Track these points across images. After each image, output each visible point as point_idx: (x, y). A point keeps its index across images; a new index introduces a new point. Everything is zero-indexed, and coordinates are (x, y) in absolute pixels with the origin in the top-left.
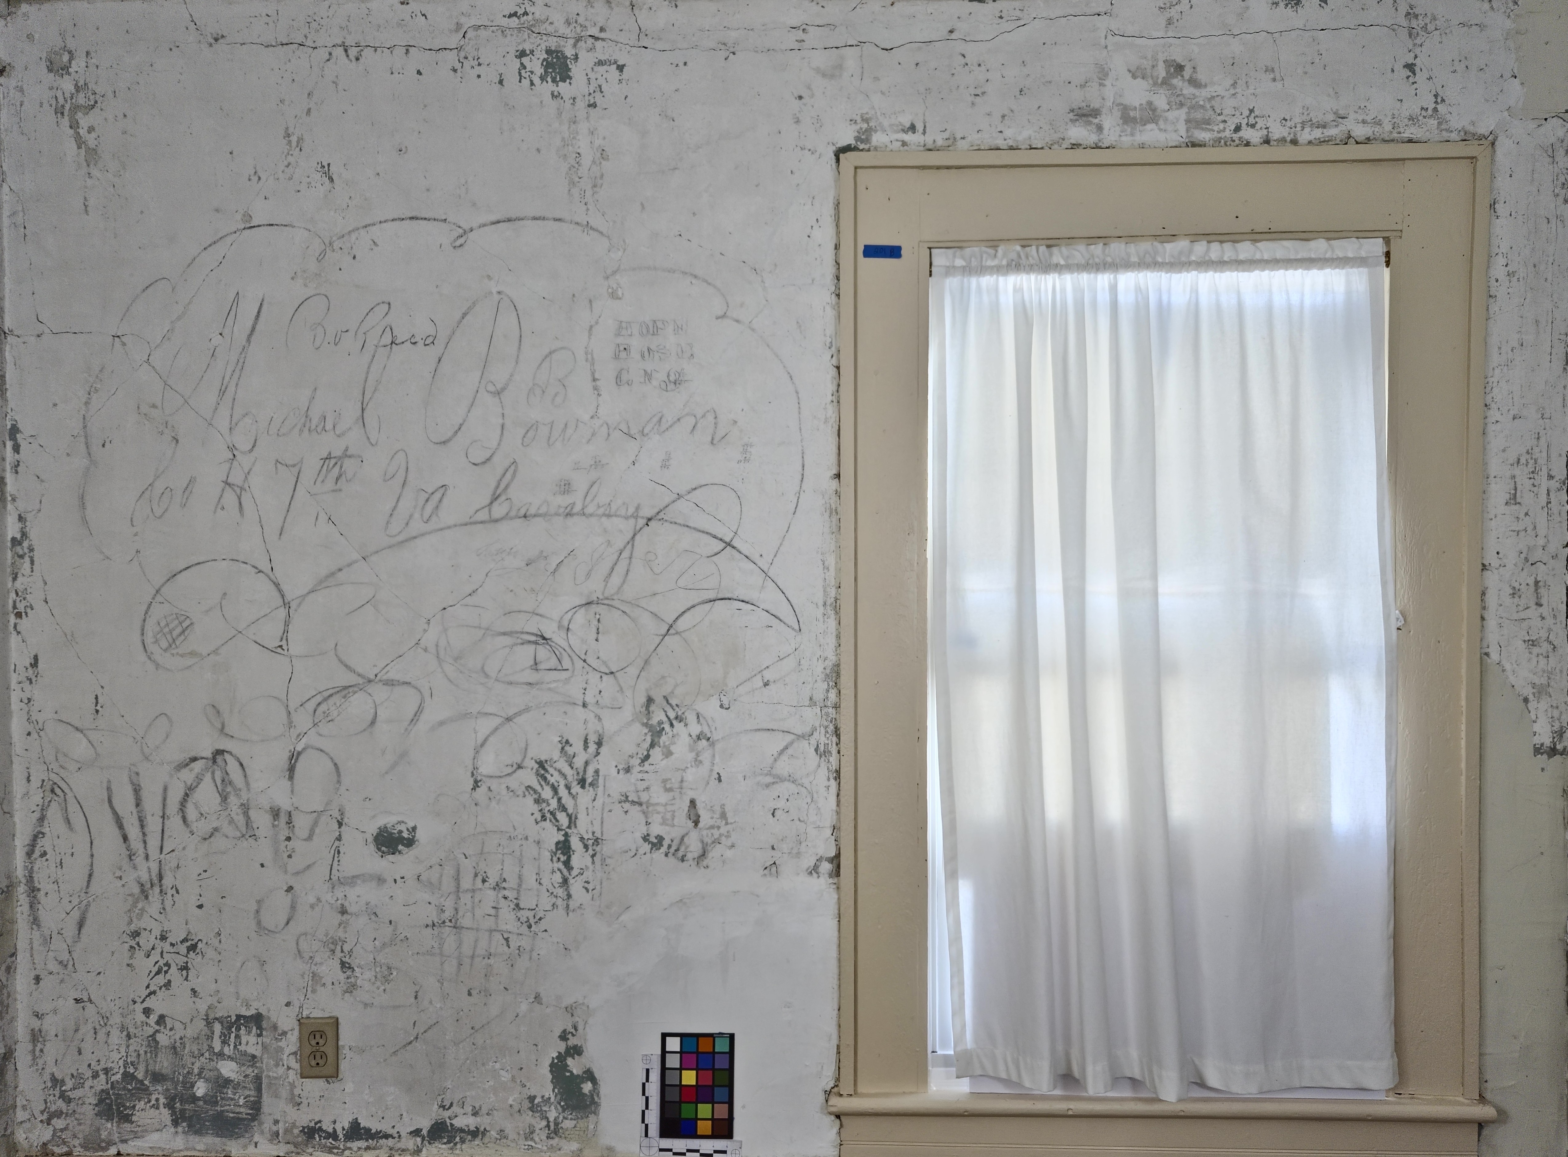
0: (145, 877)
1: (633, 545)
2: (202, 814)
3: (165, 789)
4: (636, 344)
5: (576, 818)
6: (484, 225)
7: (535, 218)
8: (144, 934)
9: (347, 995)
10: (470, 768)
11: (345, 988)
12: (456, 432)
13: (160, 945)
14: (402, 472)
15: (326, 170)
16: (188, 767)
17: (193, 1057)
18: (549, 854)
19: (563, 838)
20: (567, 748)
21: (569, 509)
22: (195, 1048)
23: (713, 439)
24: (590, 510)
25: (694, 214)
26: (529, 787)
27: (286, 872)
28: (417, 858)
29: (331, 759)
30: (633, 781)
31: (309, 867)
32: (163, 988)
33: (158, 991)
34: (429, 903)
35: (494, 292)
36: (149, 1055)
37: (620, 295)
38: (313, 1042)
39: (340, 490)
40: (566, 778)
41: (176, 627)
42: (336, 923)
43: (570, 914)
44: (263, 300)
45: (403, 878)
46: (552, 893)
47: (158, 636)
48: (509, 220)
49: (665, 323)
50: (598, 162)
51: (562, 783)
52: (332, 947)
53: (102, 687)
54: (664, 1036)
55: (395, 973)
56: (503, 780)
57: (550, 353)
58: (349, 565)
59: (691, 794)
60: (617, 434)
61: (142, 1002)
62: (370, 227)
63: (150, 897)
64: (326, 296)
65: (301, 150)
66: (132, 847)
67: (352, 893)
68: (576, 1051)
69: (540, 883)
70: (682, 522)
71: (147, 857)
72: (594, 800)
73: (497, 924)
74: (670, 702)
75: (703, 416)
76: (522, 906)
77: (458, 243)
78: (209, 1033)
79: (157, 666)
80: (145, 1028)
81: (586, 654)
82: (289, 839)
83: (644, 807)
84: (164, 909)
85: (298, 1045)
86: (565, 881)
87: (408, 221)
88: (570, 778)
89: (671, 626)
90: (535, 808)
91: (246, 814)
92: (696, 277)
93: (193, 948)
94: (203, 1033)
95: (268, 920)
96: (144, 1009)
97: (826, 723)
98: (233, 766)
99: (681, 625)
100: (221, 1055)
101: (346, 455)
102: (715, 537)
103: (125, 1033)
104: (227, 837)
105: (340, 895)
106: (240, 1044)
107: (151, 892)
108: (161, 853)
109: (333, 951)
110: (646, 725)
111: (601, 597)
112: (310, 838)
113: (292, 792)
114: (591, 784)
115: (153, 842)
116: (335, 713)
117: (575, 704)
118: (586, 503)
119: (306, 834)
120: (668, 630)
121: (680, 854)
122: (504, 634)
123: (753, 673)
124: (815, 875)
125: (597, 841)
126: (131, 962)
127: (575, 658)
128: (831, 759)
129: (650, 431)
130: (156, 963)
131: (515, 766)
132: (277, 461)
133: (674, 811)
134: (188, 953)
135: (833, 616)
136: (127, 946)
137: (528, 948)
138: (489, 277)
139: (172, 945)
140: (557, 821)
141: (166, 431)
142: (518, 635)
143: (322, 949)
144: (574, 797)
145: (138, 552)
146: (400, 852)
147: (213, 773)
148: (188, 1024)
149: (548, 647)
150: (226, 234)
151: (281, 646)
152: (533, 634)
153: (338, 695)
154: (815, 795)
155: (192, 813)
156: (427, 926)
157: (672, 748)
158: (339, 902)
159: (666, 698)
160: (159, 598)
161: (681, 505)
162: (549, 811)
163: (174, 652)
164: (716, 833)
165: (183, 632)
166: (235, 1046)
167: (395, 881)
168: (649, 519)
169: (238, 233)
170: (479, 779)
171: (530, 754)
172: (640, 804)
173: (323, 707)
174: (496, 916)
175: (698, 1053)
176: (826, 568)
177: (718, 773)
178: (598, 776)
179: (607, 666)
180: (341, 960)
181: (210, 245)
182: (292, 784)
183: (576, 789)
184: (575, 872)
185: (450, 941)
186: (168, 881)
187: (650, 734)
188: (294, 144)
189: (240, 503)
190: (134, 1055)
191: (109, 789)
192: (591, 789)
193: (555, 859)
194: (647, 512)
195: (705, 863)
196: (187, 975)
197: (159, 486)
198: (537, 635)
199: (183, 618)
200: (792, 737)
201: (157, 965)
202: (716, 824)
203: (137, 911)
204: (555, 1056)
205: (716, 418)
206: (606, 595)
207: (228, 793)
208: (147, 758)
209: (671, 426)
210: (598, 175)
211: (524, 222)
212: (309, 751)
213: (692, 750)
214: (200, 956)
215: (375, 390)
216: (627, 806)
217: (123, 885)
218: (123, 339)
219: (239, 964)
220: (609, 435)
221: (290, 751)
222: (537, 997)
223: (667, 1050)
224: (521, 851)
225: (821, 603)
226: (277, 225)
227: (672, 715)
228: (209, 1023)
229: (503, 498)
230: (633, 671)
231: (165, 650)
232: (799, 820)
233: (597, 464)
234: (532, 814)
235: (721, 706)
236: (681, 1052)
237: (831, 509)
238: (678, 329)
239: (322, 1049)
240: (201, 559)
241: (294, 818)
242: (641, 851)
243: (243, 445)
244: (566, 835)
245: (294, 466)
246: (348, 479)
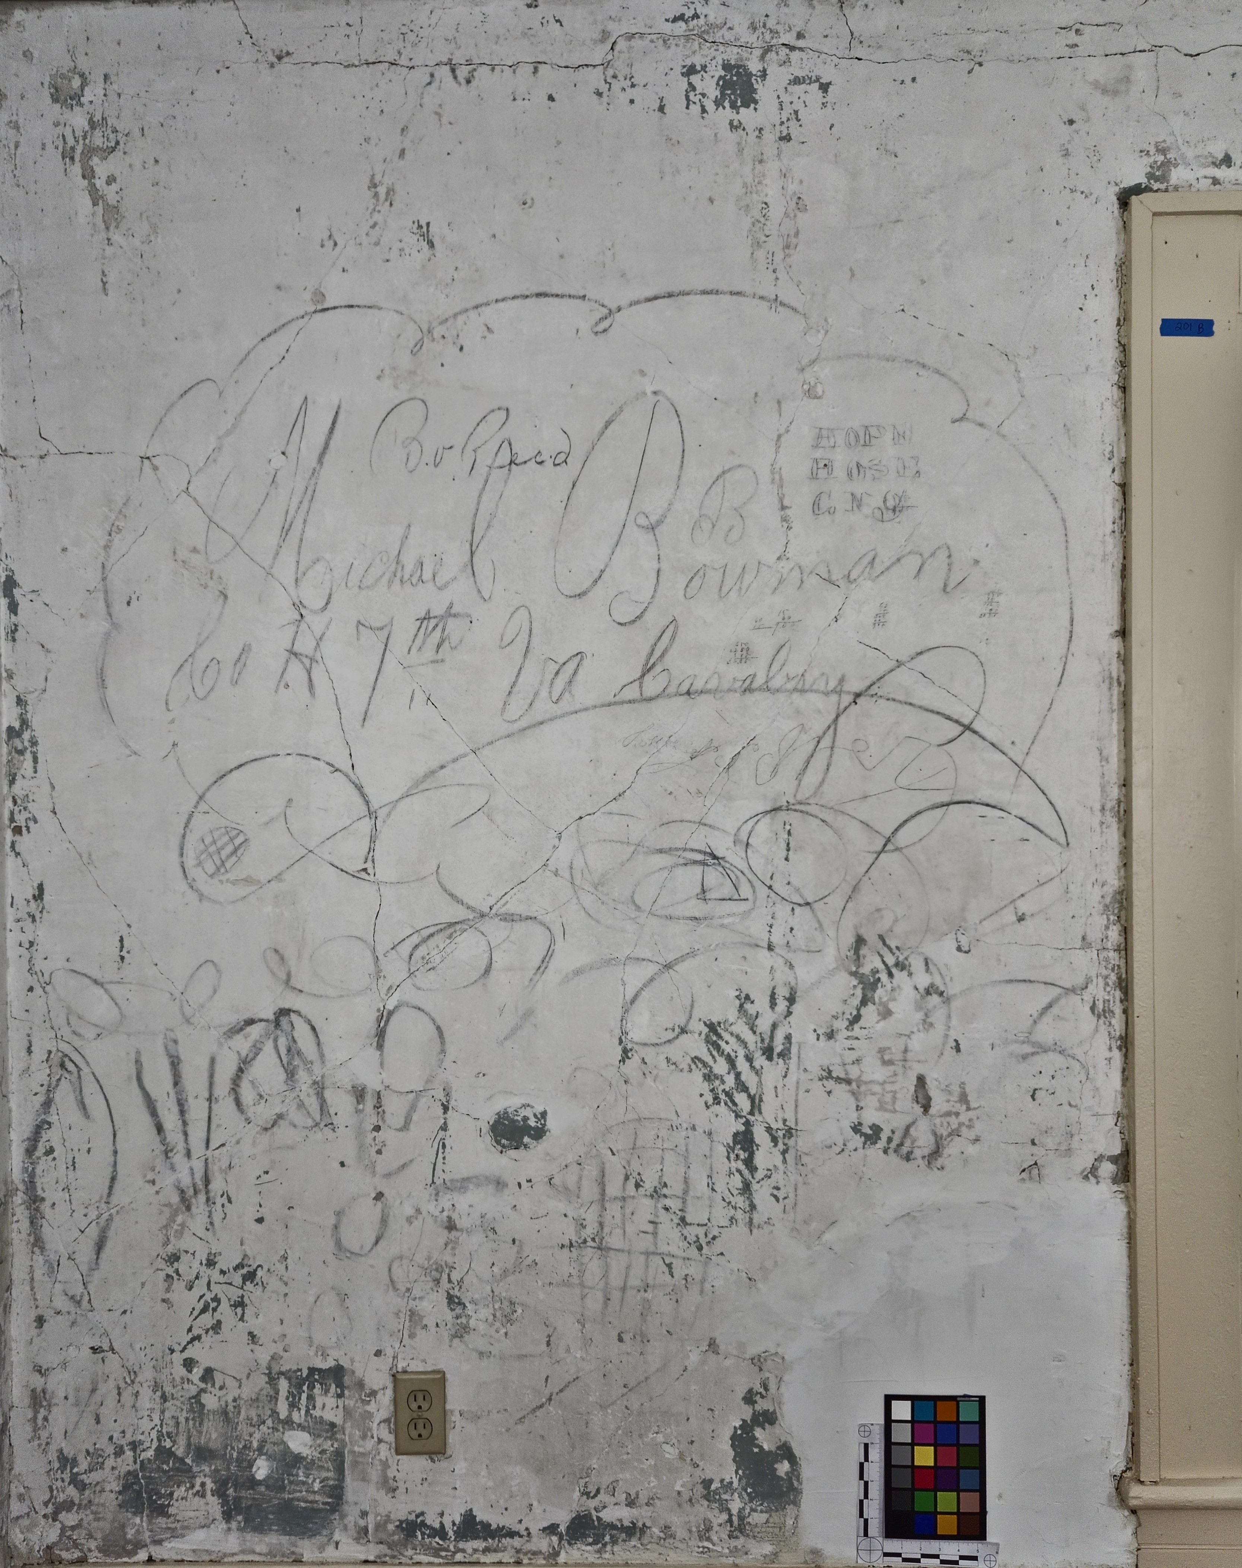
0: (186, 1181)
1: (835, 729)
2: (261, 1096)
3: (213, 1061)
4: (841, 458)
5: (761, 1100)
6: (638, 302)
7: (705, 292)
8: (184, 1258)
9: (456, 1341)
10: (618, 1032)
11: (453, 1332)
12: (596, 581)
13: (205, 1272)
14: (524, 635)
15: (424, 231)
16: (242, 1033)
17: (251, 1425)
18: (724, 1149)
19: (743, 1128)
20: (748, 1006)
21: (748, 682)
22: (253, 1413)
23: (945, 586)
24: (776, 683)
25: (923, 282)
26: (696, 1059)
27: (374, 1173)
28: (548, 1154)
29: (433, 1020)
30: (839, 1050)
31: (404, 1166)
32: (211, 1332)
33: (204, 1336)
34: (565, 1215)
35: (649, 394)
36: (191, 1422)
37: (820, 393)
38: (414, 1406)
39: (442, 661)
40: (746, 1047)
41: (226, 844)
42: (441, 1241)
43: (755, 1231)
44: (339, 407)
45: (530, 1181)
46: (729, 1203)
47: (203, 857)
48: (670, 295)
49: (882, 430)
50: (792, 215)
51: (741, 1053)
52: (437, 1275)
53: (129, 926)
54: (889, 1399)
55: (519, 1311)
56: (661, 1049)
57: (724, 473)
58: (455, 760)
59: (917, 1069)
60: (813, 580)
61: (182, 1351)
62: (483, 308)
63: (193, 1209)
64: (423, 401)
65: (391, 204)
66: (168, 1140)
67: (463, 1201)
68: (768, 1419)
69: (713, 1189)
70: (902, 698)
71: (188, 1154)
72: (785, 1076)
73: (656, 1244)
74: (888, 942)
75: (933, 554)
76: (688, 1220)
77: (601, 327)
78: (272, 1393)
79: (201, 897)
80: (186, 1386)
81: (771, 878)
82: (377, 1128)
83: (854, 1085)
84: (212, 1223)
85: (392, 1408)
86: (746, 1187)
87: (534, 298)
88: (752, 1046)
89: (888, 840)
90: (705, 1087)
91: (320, 1095)
92: (924, 366)
93: (250, 1276)
94: (264, 1392)
95: (351, 1240)
96: (185, 1360)
97: (1105, 972)
98: (302, 1031)
99: (902, 839)
100: (288, 1423)
101: (450, 613)
102: (949, 718)
103: (159, 1393)
104: (295, 1126)
105: (447, 1205)
106: (314, 1407)
107: (194, 1200)
108: (207, 1147)
109: (437, 1281)
110: (854, 974)
111: (792, 801)
112: (405, 1127)
113: (382, 1064)
114: (780, 1055)
115: (197, 1134)
116: (438, 959)
117: (757, 946)
118: (771, 675)
119: (400, 1122)
120: (885, 845)
121: (905, 1150)
122: (661, 851)
123: (1003, 904)
124: (1093, 1180)
125: (789, 1132)
126: (168, 1296)
127: (757, 884)
128: (1114, 1021)
129: (859, 577)
130: (201, 1297)
131: (677, 1030)
132: (359, 622)
133: (895, 1092)
134: (244, 1283)
135: (1114, 825)
136: (162, 1275)
137: (698, 1278)
138: (642, 373)
139: (223, 1272)
140: (735, 1104)
141: (211, 583)
142: (679, 853)
143: (423, 1278)
144: (757, 1073)
145: (175, 745)
146: (526, 1146)
147: (276, 1040)
148: (244, 1381)
149: (721, 869)
150: (290, 318)
151: (365, 870)
152: (700, 852)
153: (441, 935)
154: (1092, 1071)
155: (247, 1095)
156: (563, 1246)
157: (892, 1006)
158: (445, 1214)
159: (881, 937)
160: (203, 807)
161: (902, 676)
162: (724, 1090)
163: (224, 878)
164: (954, 1122)
165: (236, 850)
166: (307, 1411)
167: (519, 1185)
168: (858, 695)
169: (307, 318)
170: (629, 1047)
171: (696, 1015)
172: (848, 1082)
173: (422, 951)
174: (655, 1234)
175: (935, 1422)
176: (1104, 759)
177: (956, 1041)
178: (790, 1043)
179: (802, 896)
180: (448, 1293)
181: (269, 335)
182: (381, 1055)
183: (760, 1061)
184: (759, 1175)
185: (594, 1267)
186: (217, 1186)
187: (861, 986)
188: (382, 196)
189: (310, 680)
190: (172, 1423)
191: (138, 1062)
192: (781, 1061)
193: (732, 1156)
194: (855, 685)
195: (939, 1162)
196: (243, 1314)
197: (203, 658)
198: (705, 853)
199: (234, 833)
200: (1057, 991)
201: (202, 1301)
202: (954, 1110)
203: (175, 1227)
204: (737, 1425)
205: (949, 556)
206: (800, 797)
207: (296, 1067)
208: (188, 1021)
209: (888, 569)
210: (792, 233)
211: (691, 297)
212: (404, 1010)
213: (919, 1007)
214: (260, 1288)
215: (488, 527)
216: (830, 1084)
217: (157, 1193)
218: (155, 461)
219: (312, 1299)
220: (802, 581)
221: (379, 1010)
222: (713, 1345)
223: (893, 1418)
224: (687, 1145)
225: (1097, 807)
226: (358, 306)
227: (890, 960)
228: (272, 1380)
229: (658, 668)
230: (836, 901)
231: (212, 876)
232: (1070, 1105)
233: (785, 621)
234: (701, 1095)
235: (959, 949)
236: (912, 1422)
237: (1111, 678)
238: (899, 437)
239: (425, 1415)
240: (257, 754)
241: (385, 1101)
242: (851, 1146)
243: (314, 601)
244: (747, 1124)
245: (382, 629)
246: (453, 645)
